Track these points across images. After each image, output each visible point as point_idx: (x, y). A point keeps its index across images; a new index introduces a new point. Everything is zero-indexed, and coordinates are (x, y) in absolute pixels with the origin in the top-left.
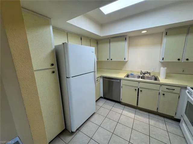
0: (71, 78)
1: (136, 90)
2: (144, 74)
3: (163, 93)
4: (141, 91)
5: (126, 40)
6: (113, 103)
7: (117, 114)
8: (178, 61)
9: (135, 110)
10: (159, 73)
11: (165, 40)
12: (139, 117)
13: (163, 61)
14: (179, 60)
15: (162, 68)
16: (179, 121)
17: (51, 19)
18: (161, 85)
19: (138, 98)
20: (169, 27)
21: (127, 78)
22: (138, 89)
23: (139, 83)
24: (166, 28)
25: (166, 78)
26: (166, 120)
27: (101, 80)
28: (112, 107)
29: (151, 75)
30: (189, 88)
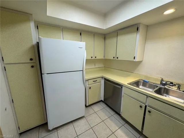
0: (46, 74)
1: (141, 107)
4: (149, 112)
5: (137, 30)
17: (33, 15)
23: (147, 97)
27: (103, 81)
28: (107, 118)
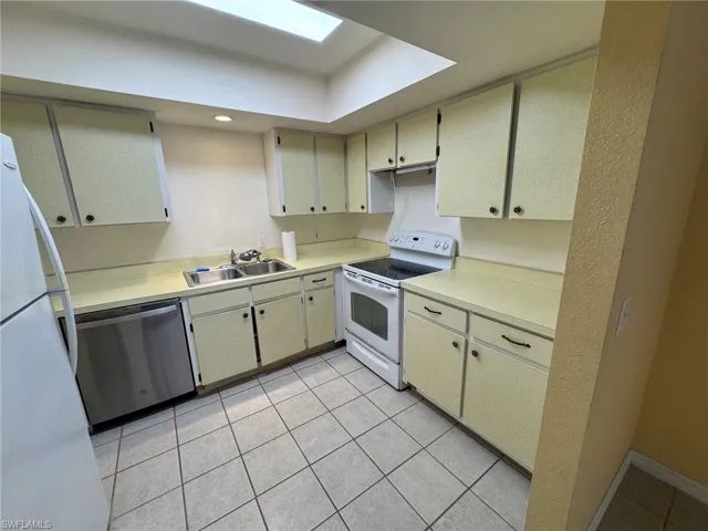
1: (246, 315)
2: (249, 258)
3: (308, 295)
4: (262, 312)
5: (152, 130)
6: (169, 414)
7: (215, 435)
8: (311, 212)
9: (254, 383)
10: (281, 250)
11: (278, 158)
12: (278, 392)
13: (284, 214)
14: (313, 209)
15: (284, 234)
16: (343, 343)
18: (302, 276)
19: (256, 338)
20: (284, 124)
21: (197, 287)
22: (253, 309)
23: (250, 289)
24: (278, 125)
25: (297, 259)
26: (325, 356)
28: (174, 432)
29: (262, 258)
30: (345, 266)
